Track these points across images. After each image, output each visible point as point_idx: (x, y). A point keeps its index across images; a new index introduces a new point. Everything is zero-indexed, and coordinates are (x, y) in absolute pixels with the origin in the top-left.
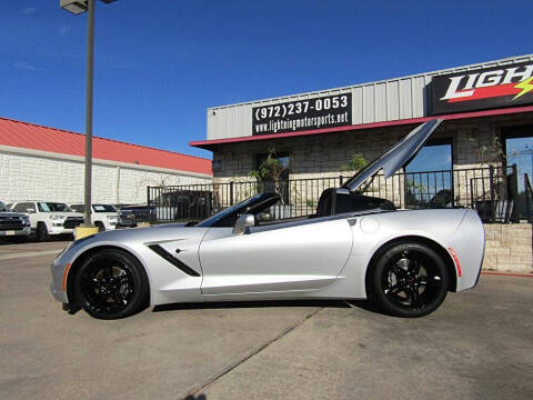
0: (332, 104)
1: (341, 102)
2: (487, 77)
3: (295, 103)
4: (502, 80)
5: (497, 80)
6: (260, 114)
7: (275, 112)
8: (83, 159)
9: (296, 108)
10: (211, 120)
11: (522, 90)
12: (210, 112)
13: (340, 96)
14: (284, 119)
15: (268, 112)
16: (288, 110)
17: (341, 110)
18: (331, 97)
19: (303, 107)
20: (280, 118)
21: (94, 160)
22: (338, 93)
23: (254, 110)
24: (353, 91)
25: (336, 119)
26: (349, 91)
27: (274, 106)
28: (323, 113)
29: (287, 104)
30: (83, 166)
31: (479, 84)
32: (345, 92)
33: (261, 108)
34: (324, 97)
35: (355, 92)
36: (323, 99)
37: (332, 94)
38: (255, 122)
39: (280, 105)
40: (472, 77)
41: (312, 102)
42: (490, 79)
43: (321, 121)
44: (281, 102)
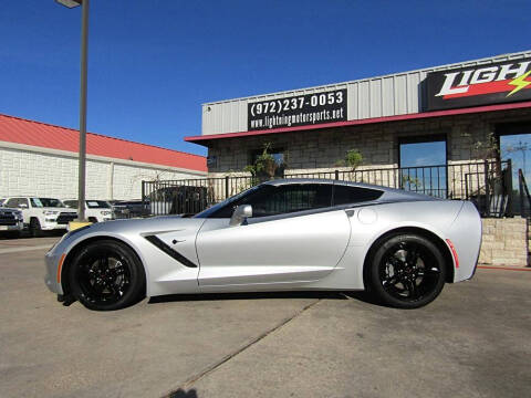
0: (327, 100)
1: (336, 98)
2: (482, 73)
3: (290, 99)
4: (496, 77)
5: (492, 76)
6: (255, 110)
7: (270, 107)
8: (77, 154)
9: (291, 104)
10: (206, 115)
11: (516, 86)
12: (205, 107)
13: (335, 92)
14: (280, 115)
15: (264, 107)
16: (283, 106)
17: (336, 106)
18: (327, 94)
19: (299, 103)
20: (275, 114)
21: (88, 156)
22: (333, 89)
23: (250, 105)
24: (349, 87)
25: (331, 115)
26: (344, 87)
27: (269, 102)
28: (319, 108)
29: (282, 100)
30: (77, 162)
31: (474, 81)
32: (340, 88)
33: (256, 104)
34: (320, 93)
35: (351, 88)
36: (318, 95)
37: (327, 90)
38: (250, 118)
39: (276, 101)
40: (467, 74)
41: (308, 98)
42: (485, 76)
43: (315, 117)
44: (276, 97)
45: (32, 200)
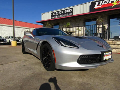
0: (68, 11)
1: (70, 10)
2: (105, 2)
3: (60, 11)
4: (109, 2)
5: (107, 2)
6: (52, 14)
7: (56, 13)
8: (13, 26)
9: (60, 12)
10: (42, 16)
11: (114, 4)
13: (70, 9)
14: (58, 15)
15: (54, 13)
16: (59, 13)
17: (70, 12)
18: (68, 9)
19: (62, 12)
20: (57, 15)
22: (70, 8)
23: (51, 13)
24: (73, 7)
25: (69, 15)
26: (72, 7)
27: (55, 12)
28: (66, 13)
29: (58, 12)
32: (71, 8)
33: (53, 13)
35: (74, 8)
36: (66, 10)
37: (68, 8)
38: (51, 16)
39: (57, 12)
40: (101, 2)
41: (64, 11)
42: (106, 2)
43: (66, 15)
44: (57, 11)
45: (9, 37)
